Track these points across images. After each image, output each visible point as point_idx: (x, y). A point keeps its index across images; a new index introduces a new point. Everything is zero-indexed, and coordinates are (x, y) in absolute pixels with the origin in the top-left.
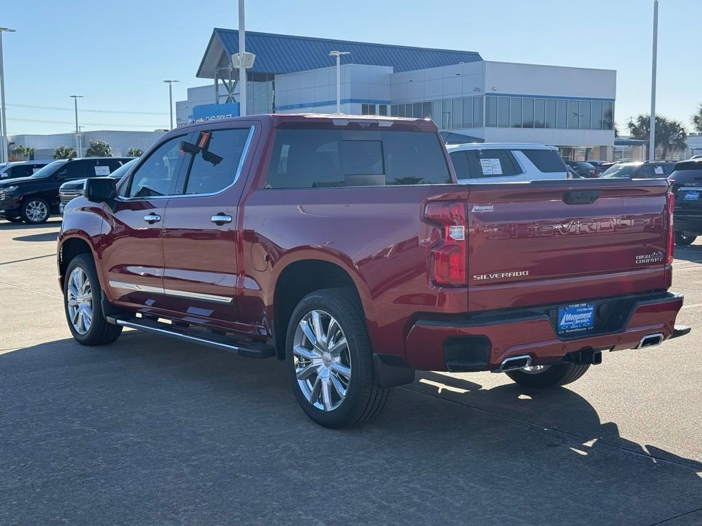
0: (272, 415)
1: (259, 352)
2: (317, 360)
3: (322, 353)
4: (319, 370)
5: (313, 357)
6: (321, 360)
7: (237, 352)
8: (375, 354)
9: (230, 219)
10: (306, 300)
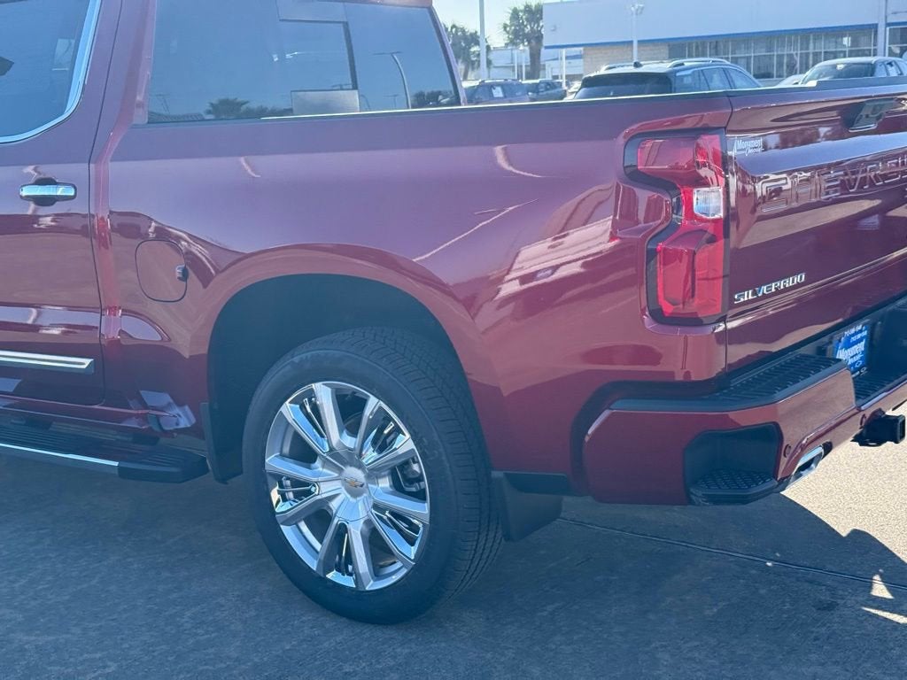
0: (222, 600)
1: (174, 470)
2: (328, 485)
3: (341, 470)
4: (334, 505)
5: (320, 479)
6: (338, 484)
7: (116, 472)
8: (496, 474)
9: (71, 192)
10: (296, 359)
